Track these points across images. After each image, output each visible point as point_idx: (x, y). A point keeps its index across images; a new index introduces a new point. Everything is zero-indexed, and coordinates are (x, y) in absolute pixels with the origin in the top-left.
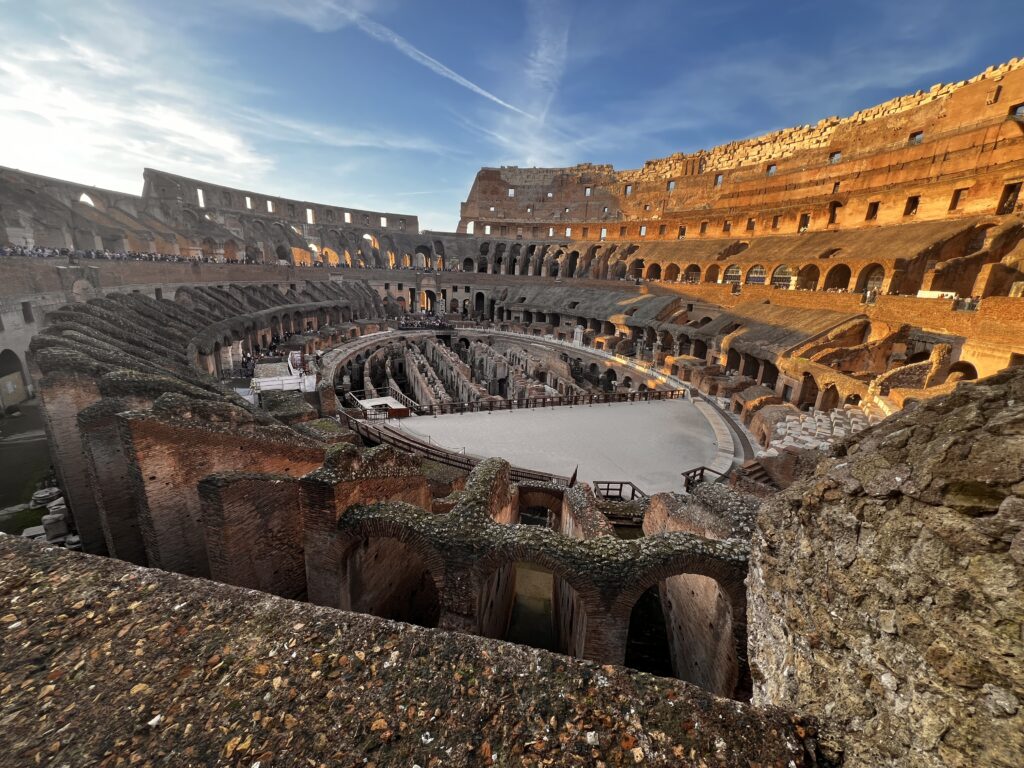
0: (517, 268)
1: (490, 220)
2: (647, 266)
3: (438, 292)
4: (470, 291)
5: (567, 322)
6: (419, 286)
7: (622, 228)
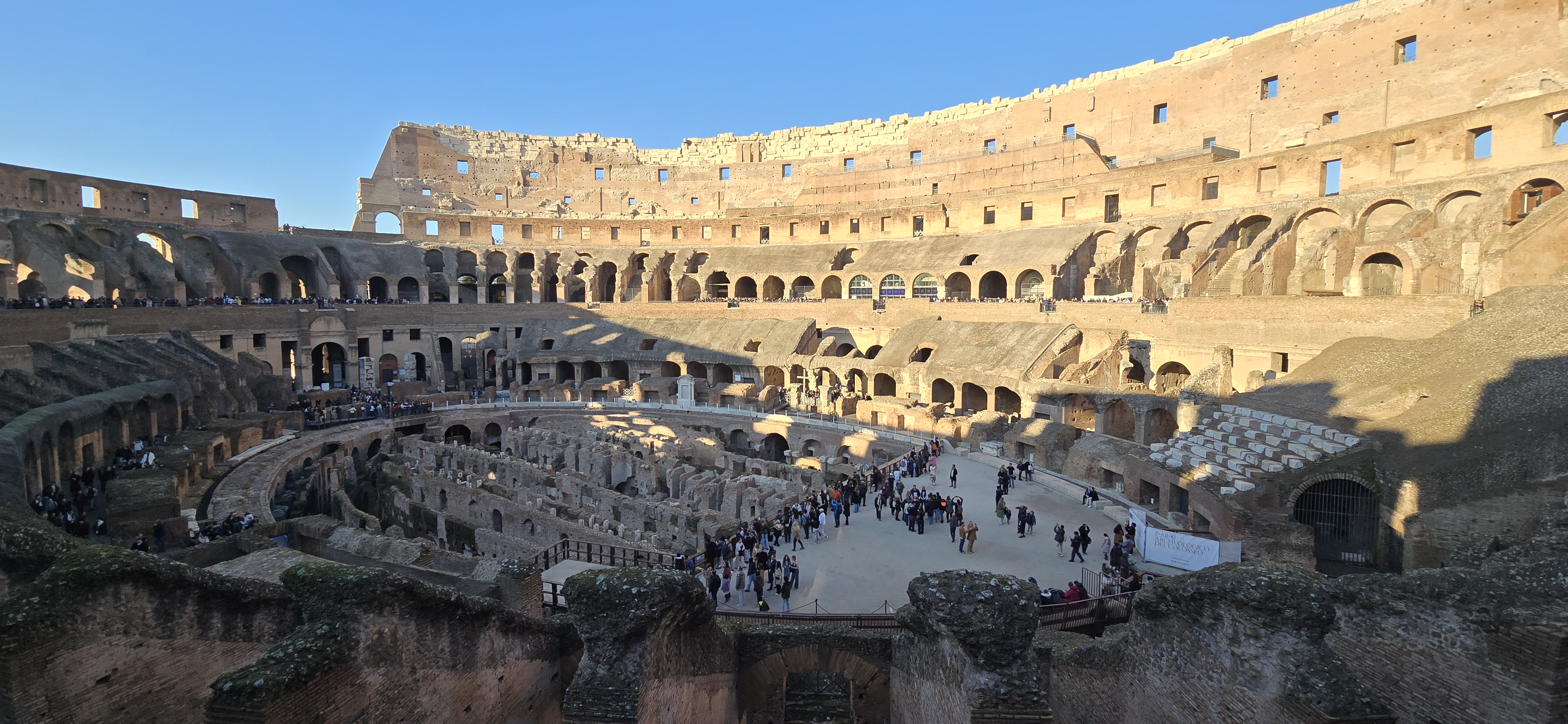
1: (431, 211)
2: (733, 279)
3: (351, 345)
4: (422, 336)
5: (643, 372)
6: (306, 336)
7: (675, 229)
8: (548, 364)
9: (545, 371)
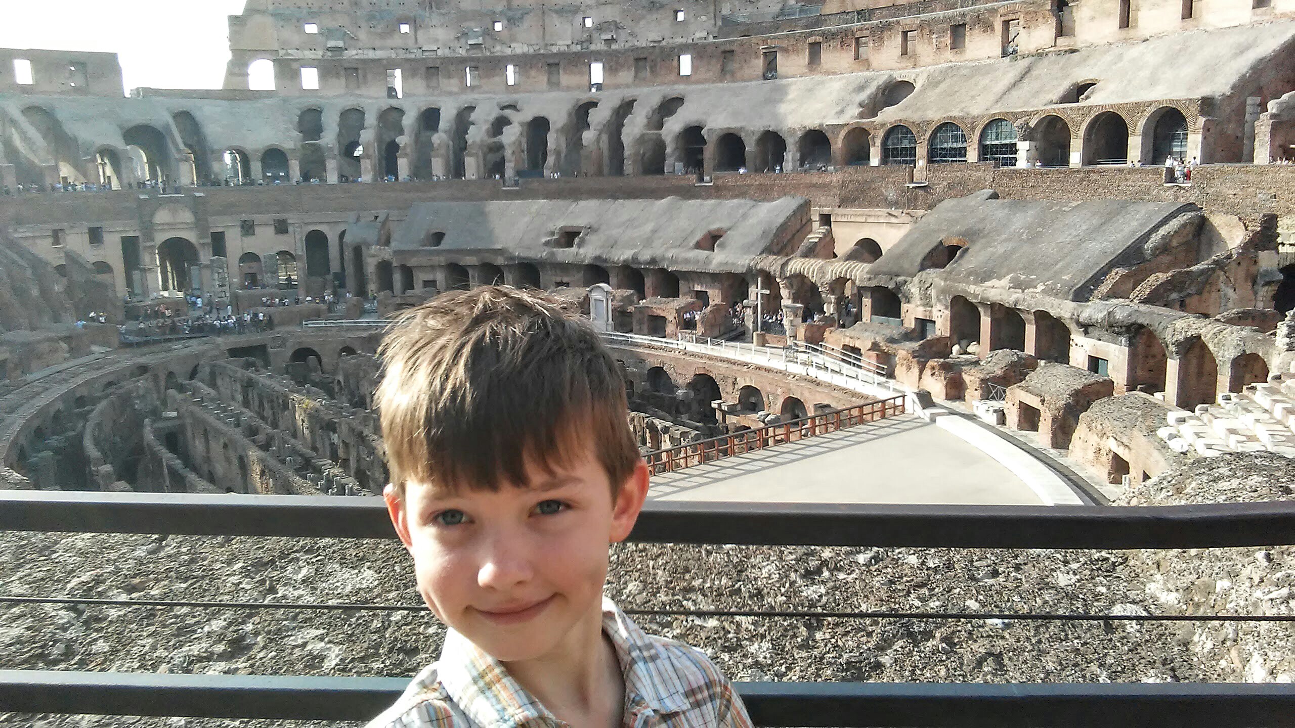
0: (403, 165)
1: (308, 54)
2: (712, 138)
3: (202, 241)
4: (290, 229)
5: (559, 279)
6: (149, 229)
7: (637, 60)
8: (433, 267)
9: (430, 277)
